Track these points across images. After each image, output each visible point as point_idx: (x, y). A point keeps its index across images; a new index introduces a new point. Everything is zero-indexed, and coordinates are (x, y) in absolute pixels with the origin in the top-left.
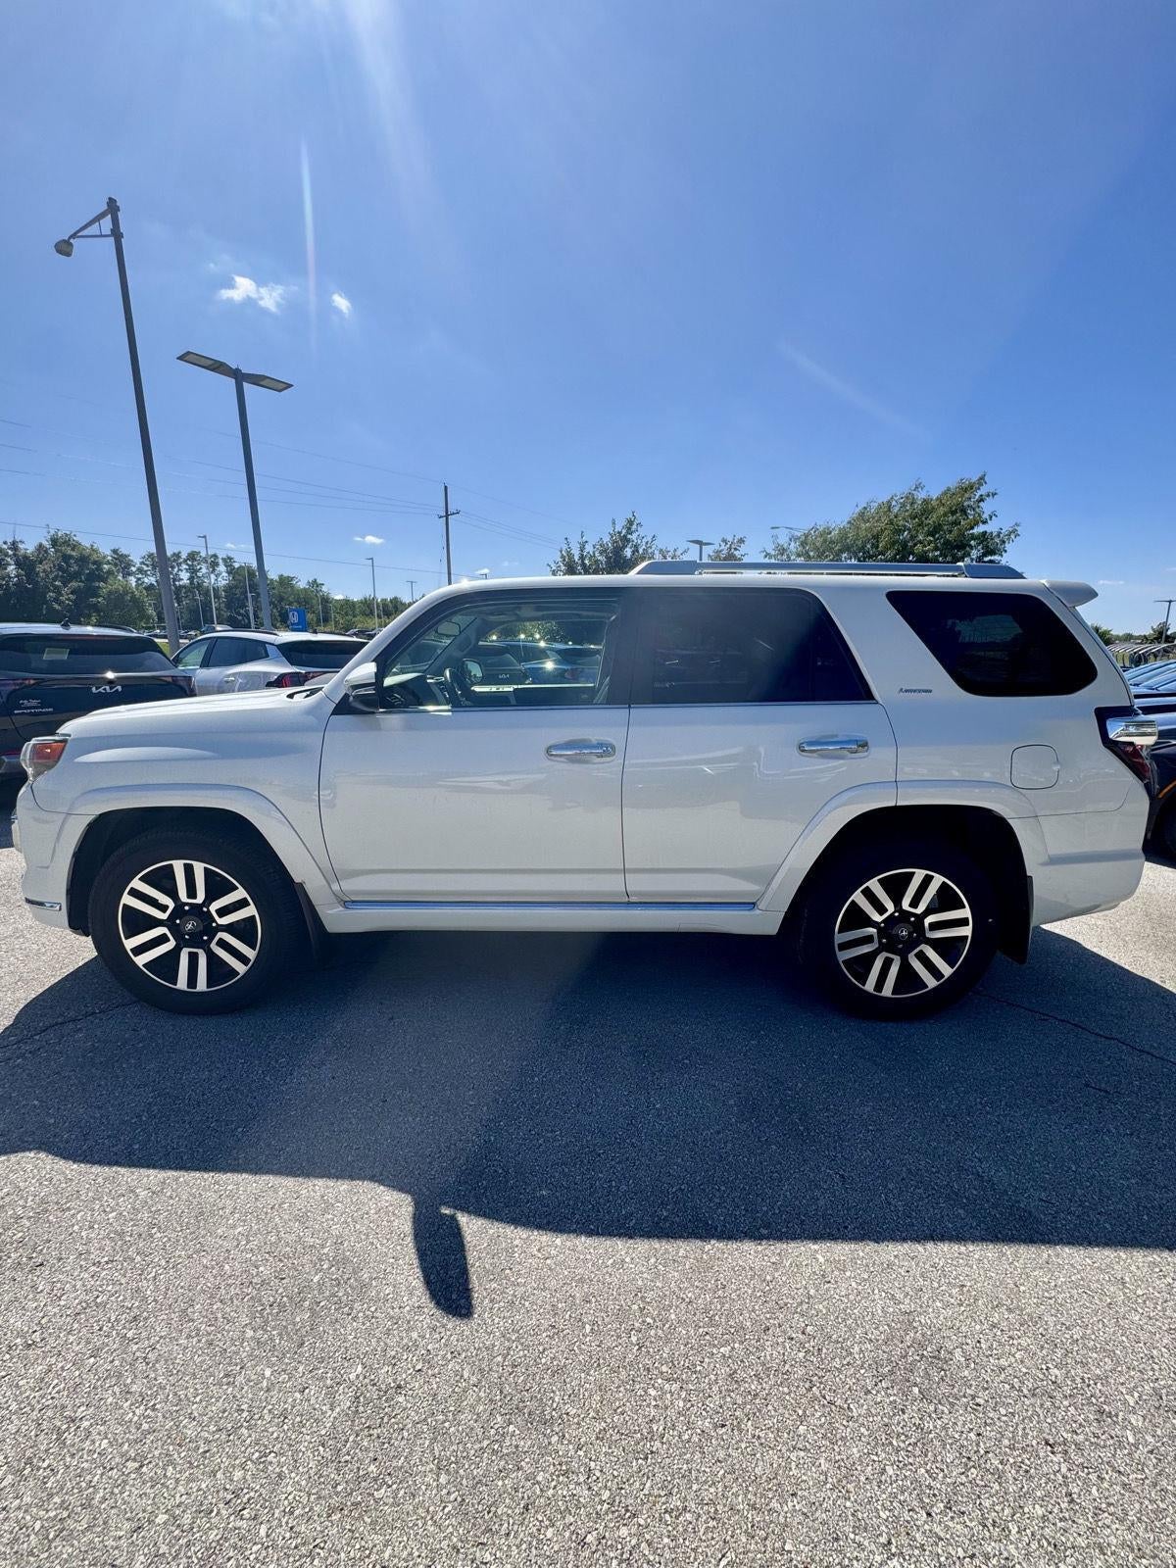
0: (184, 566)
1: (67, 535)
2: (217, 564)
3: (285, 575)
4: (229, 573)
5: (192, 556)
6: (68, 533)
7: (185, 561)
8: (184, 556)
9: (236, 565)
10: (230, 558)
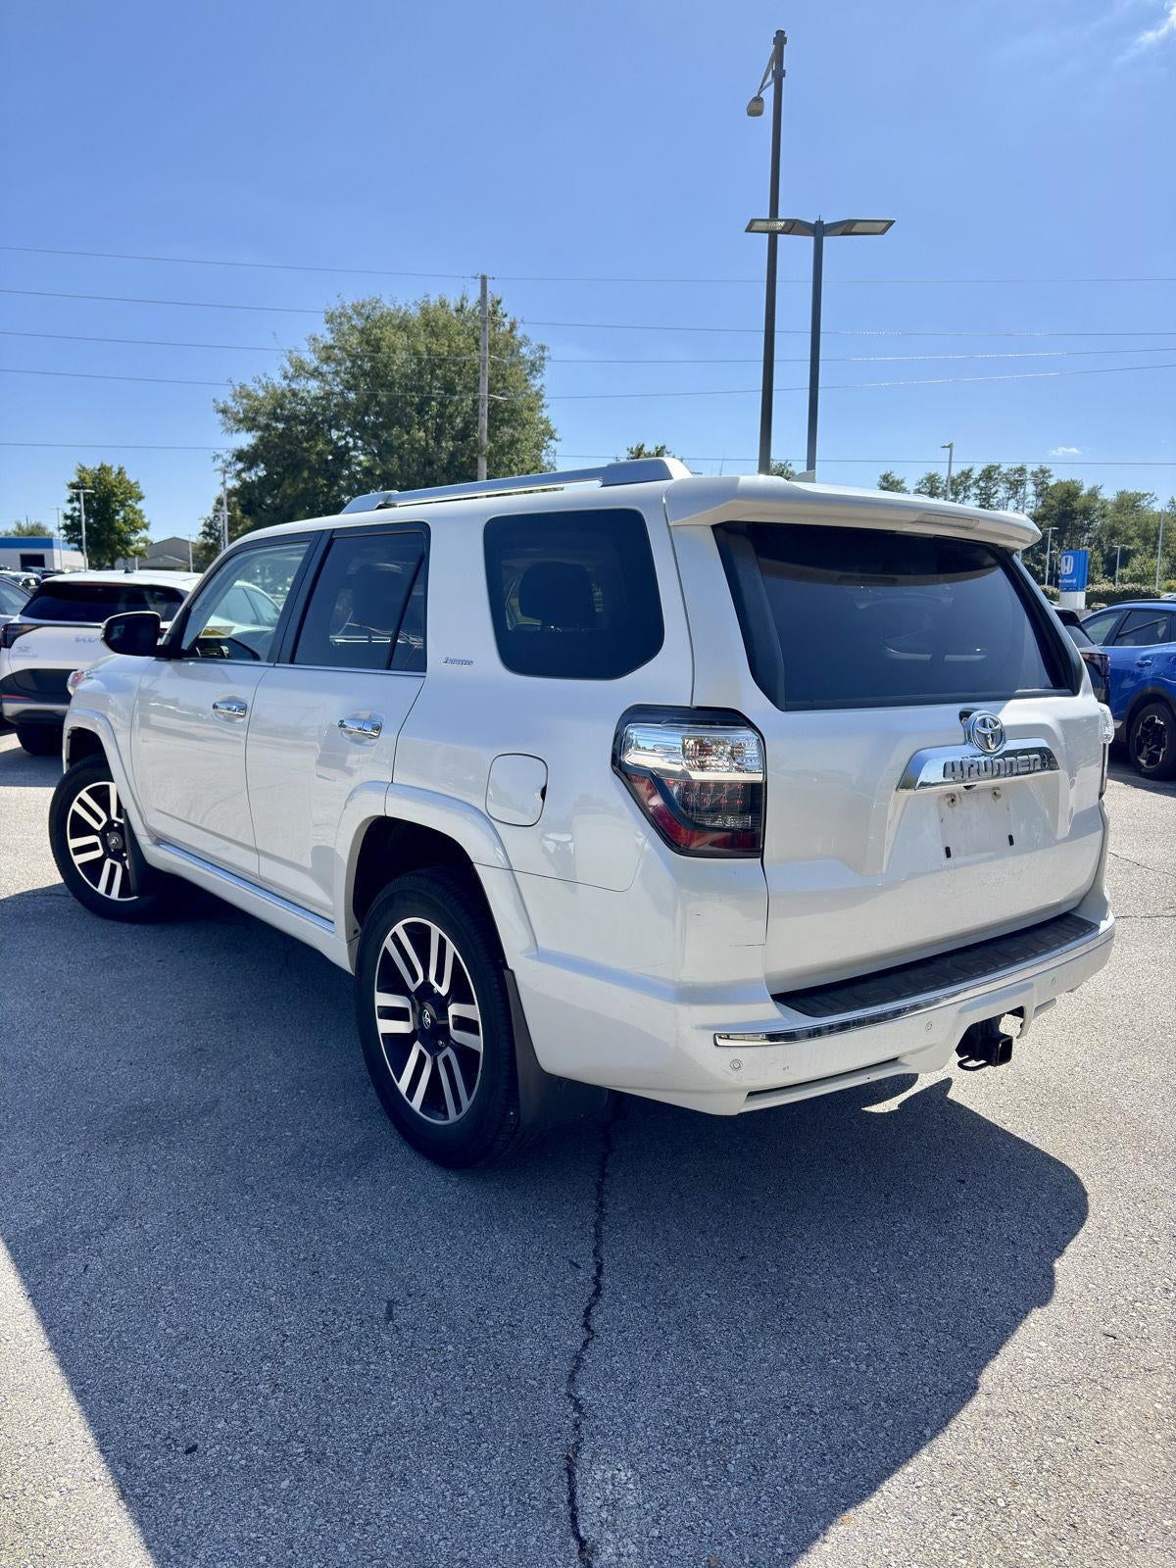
0: (975, 490)
1: (781, 465)
2: (1022, 483)
3: (1131, 491)
4: (1038, 495)
5: (988, 474)
6: (783, 463)
7: (976, 482)
8: (976, 474)
9: (1052, 482)
10: (1043, 471)
